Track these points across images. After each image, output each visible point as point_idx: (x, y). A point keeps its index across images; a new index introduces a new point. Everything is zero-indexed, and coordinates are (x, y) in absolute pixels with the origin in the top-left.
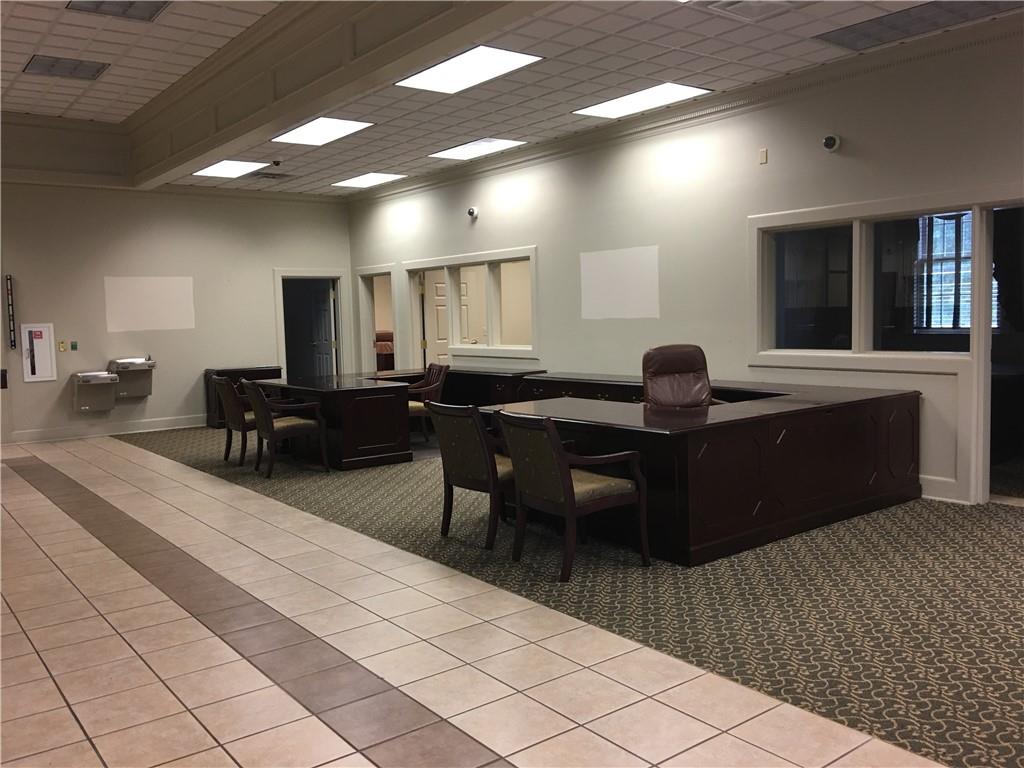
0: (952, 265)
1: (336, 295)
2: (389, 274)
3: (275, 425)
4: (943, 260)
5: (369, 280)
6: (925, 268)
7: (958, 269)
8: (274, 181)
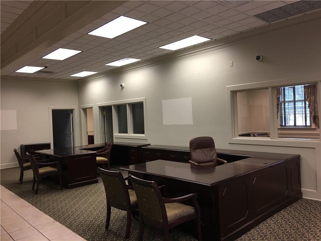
0: (293, 103)
1: (73, 115)
2: (92, 108)
3: (40, 171)
4: (289, 102)
5: (85, 110)
6: (283, 104)
7: (295, 104)
8: (47, 74)
